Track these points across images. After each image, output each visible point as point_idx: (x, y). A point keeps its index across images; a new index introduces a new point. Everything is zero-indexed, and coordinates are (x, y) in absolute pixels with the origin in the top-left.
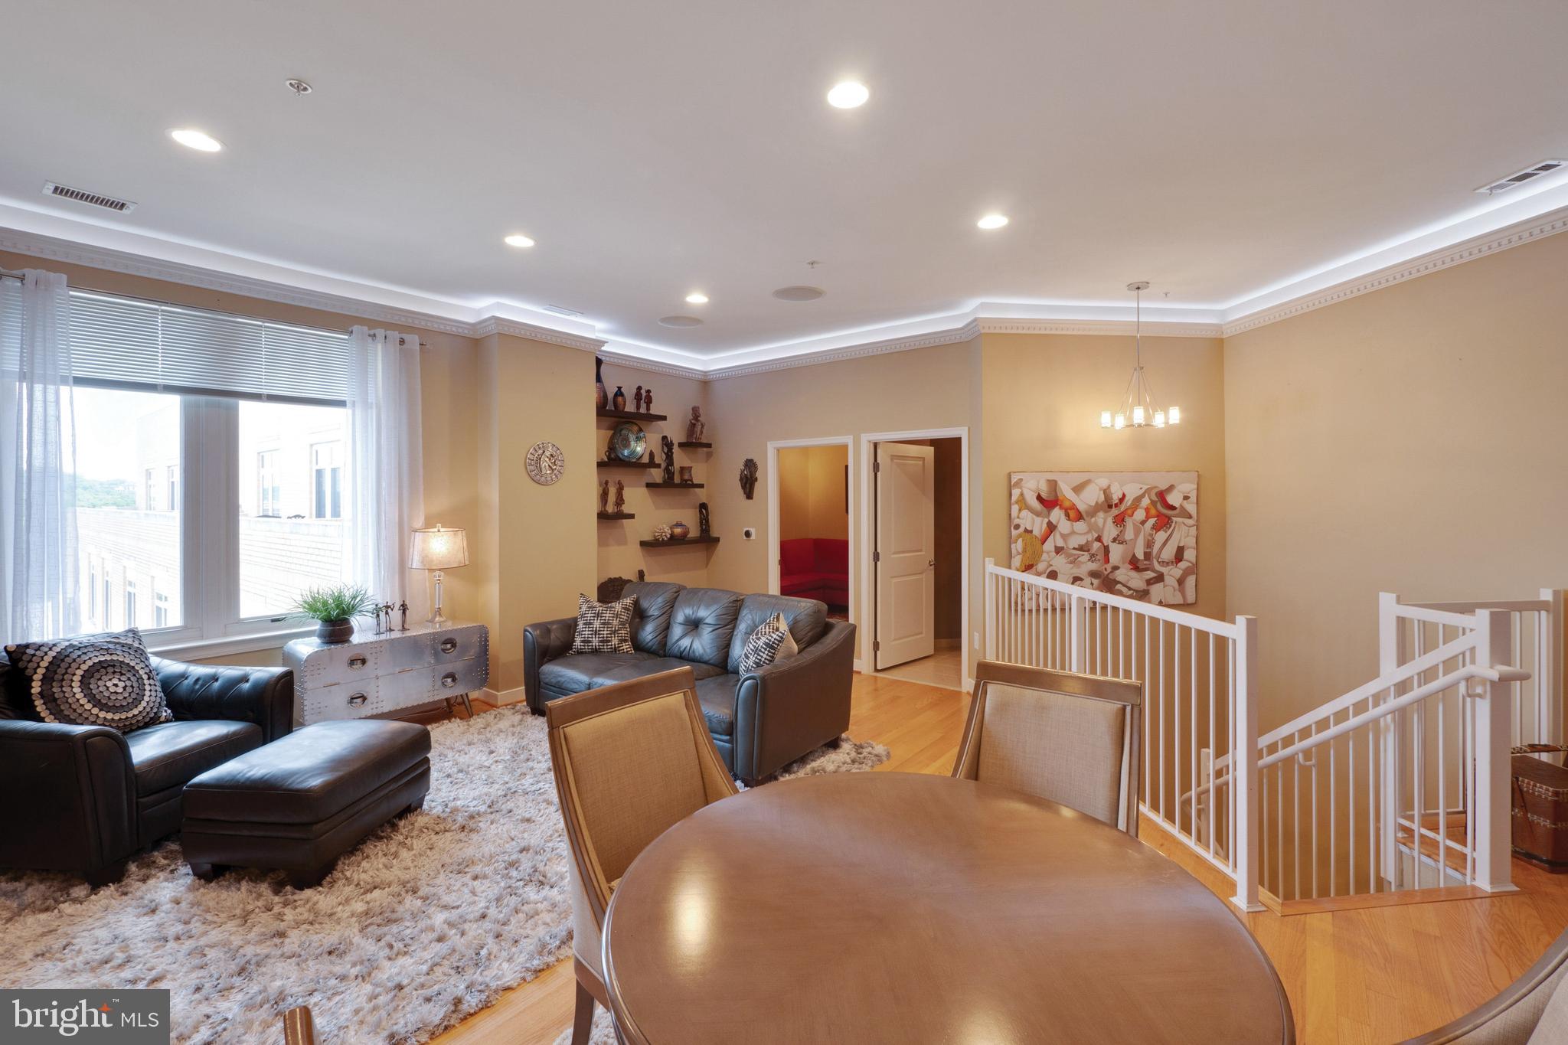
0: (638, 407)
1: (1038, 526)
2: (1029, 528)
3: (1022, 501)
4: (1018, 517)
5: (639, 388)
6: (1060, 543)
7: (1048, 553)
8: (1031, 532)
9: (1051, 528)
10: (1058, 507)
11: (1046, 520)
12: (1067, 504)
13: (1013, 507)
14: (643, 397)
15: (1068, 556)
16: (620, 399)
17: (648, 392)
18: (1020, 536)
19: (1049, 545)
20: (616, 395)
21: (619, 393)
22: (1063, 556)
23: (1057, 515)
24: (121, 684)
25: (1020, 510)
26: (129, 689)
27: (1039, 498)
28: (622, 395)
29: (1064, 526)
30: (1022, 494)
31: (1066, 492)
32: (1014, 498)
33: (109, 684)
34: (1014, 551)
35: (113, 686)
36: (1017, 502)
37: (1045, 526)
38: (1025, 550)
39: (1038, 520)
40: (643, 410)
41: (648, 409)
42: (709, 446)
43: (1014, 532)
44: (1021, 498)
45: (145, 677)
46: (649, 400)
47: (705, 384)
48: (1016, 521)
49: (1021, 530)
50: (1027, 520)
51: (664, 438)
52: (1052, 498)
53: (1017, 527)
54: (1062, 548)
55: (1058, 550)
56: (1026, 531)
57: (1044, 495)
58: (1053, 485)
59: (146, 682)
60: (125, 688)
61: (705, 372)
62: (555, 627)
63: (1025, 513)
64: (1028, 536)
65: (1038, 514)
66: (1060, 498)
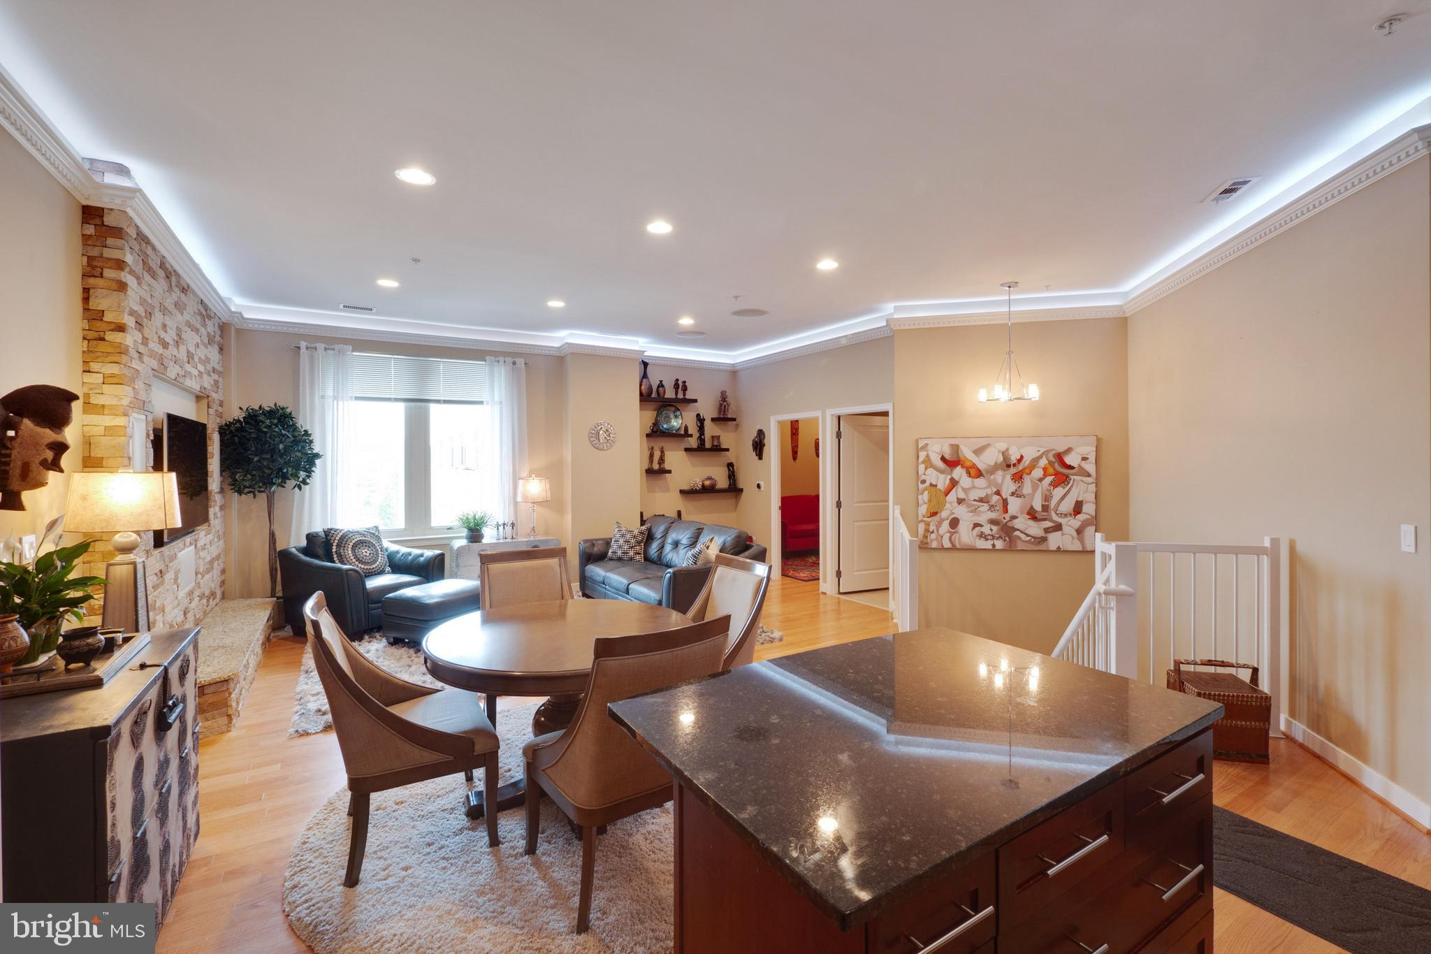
0: (677, 393)
1: (942, 482)
2: (934, 483)
3: (928, 463)
4: (924, 474)
5: (677, 380)
6: (962, 495)
7: (951, 503)
8: (936, 486)
9: (954, 483)
10: (960, 466)
11: (949, 477)
12: (968, 464)
13: (920, 466)
14: (680, 386)
15: (969, 506)
16: (661, 389)
17: (684, 382)
18: (925, 489)
19: (952, 497)
20: (659, 386)
21: (661, 385)
22: (964, 506)
23: (958, 472)
24: (369, 552)
25: (926, 469)
26: (372, 555)
27: (943, 459)
28: (663, 386)
29: (965, 481)
30: (928, 456)
31: (967, 453)
32: (921, 459)
33: (363, 551)
34: (920, 501)
35: (365, 552)
36: (923, 462)
37: (948, 482)
38: (930, 501)
39: (942, 477)
40: (680, 396)
41: (684, 395)
42: (734, 420)
43: (921, 486)
44: (927, 459)
45: (379, 550)
46: (685, 389)
47: (734, 373)
48: (923, 477)
49: (927, 484)
50: (932, 476)
51: (698, 415)
52: (954, 459)
53: (923, 482)
54: (964, 500)
55: (960, 501)
56: (931, 485)
57: (947, 457)
58: (955, 448)
59: (380, 552)
60: (370, 554)
61: (734, 364)
62: (599, 542)
63: (930, 471)
64: (933, 488)
65: (942, 472)
66: (962, 458)
